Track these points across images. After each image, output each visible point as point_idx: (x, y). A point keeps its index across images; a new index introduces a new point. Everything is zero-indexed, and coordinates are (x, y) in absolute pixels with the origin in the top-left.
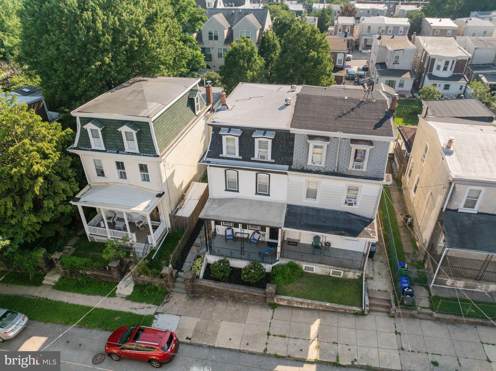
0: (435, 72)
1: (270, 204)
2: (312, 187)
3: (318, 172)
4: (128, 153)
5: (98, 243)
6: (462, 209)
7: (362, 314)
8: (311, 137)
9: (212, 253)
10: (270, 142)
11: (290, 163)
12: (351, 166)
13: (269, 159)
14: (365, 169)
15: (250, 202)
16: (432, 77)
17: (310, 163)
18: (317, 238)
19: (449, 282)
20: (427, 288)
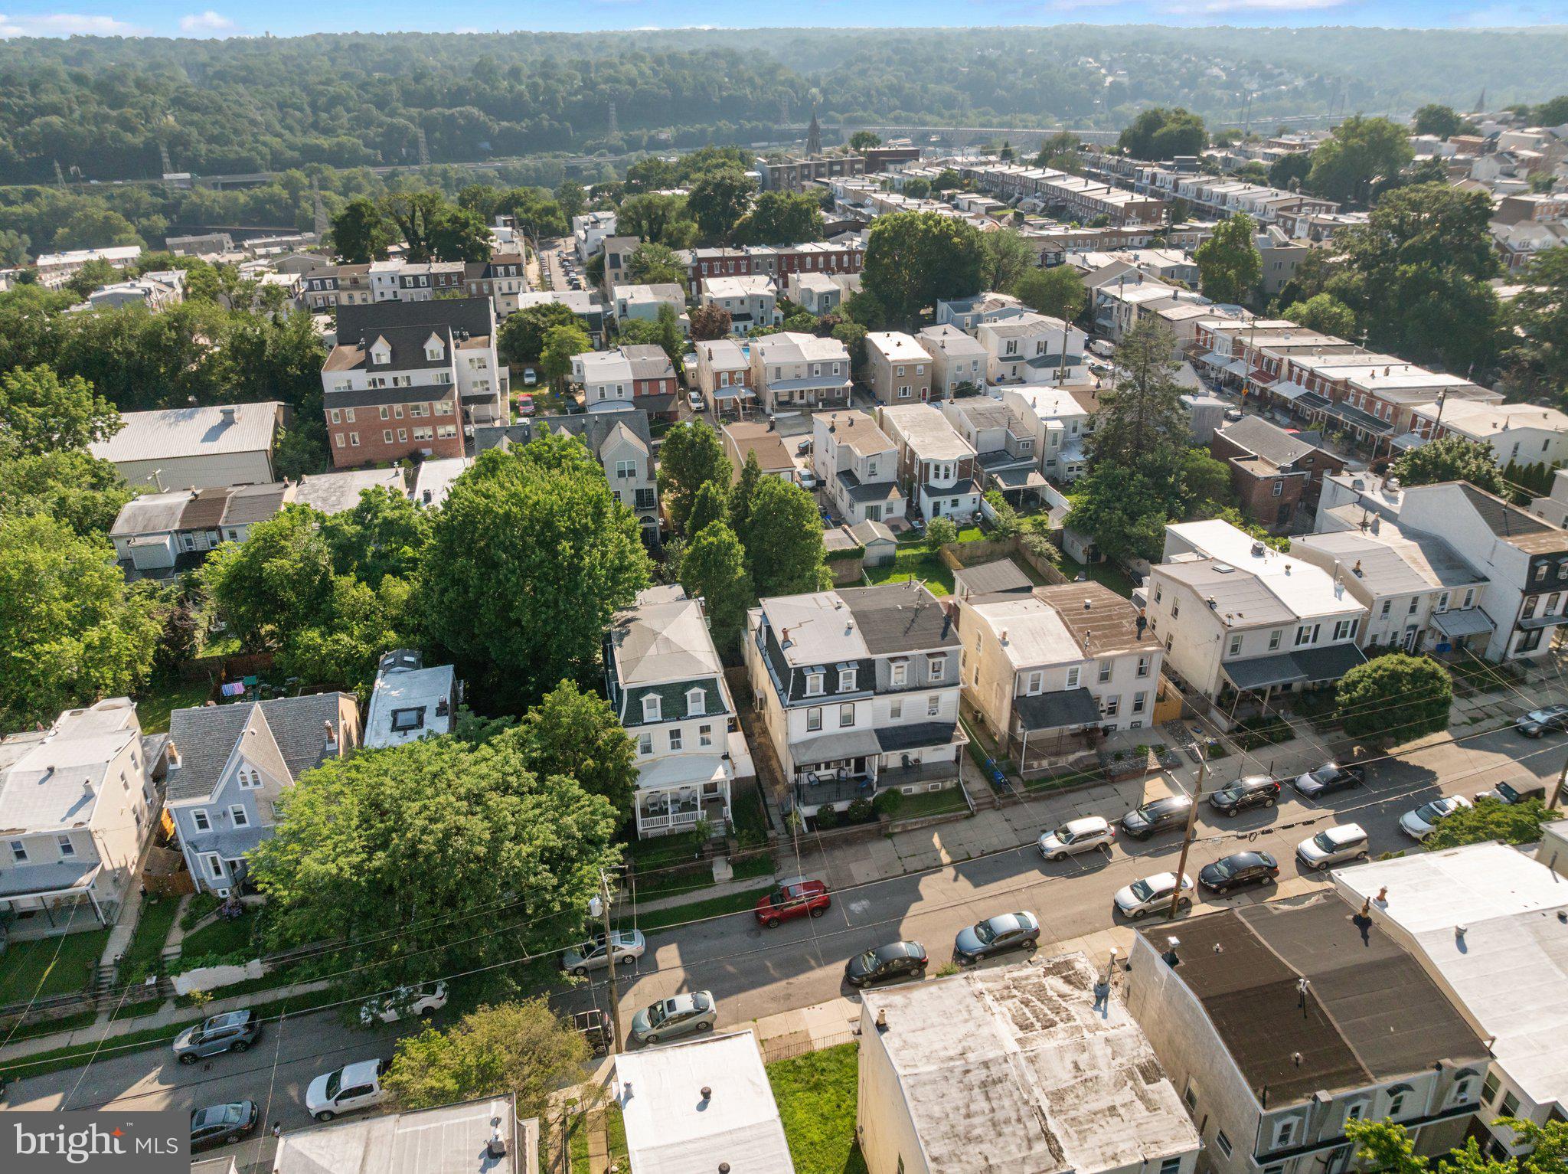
0: (933, 482)
1: (857, 734)
2: (896, 706)
3: (902, 691)
4: (692, 717)
5: (652, 839)
6: (1030, 694)
7: (972, 815)
8: (893, 660)
9: (806, 804)
10: (854, 673)
11: (874, 688)
12: (931, 678)
13: (854, 688)
14: (942, 678)
15: (837, 737)
16: (932, 492)
17: (893, 683)
18: (905, 758)
19: (1035, 764)
20: (1019, 776)
